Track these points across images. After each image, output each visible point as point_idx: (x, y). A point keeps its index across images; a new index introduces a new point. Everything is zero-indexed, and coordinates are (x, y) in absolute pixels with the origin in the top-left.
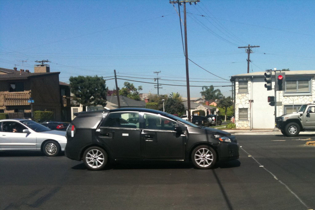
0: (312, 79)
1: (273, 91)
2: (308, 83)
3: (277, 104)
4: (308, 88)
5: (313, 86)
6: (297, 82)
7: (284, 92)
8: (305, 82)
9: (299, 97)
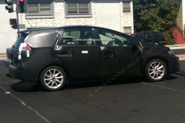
0: (53, 2)
1: (15, 13)
2: (50, 6)
3: (20, 27)
4: (50, 11)
5: (55, 8)
6: (39, 5)
7: (27, 14)
8: (47, 4)
9: (41, 19)
